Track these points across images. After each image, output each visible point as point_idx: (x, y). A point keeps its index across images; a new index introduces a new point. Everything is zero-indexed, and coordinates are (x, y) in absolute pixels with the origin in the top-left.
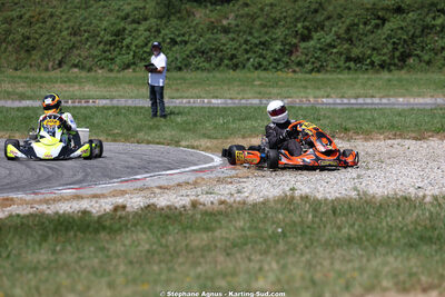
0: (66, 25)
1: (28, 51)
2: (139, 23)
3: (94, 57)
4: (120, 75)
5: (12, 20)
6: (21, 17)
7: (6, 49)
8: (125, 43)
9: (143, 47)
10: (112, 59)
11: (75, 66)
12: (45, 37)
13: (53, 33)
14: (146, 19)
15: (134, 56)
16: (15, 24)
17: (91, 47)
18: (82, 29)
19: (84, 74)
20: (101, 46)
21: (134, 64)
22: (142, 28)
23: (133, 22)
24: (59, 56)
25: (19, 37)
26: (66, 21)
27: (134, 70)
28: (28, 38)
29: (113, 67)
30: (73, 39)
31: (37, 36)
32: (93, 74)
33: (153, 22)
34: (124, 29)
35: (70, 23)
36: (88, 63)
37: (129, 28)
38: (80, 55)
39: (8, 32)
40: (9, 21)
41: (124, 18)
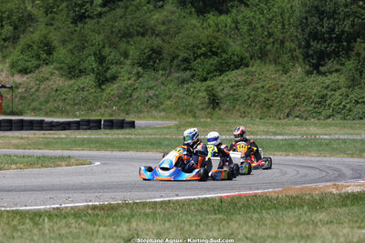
0: (291, 92)
1: (268, 108)
2: (335, 91)
3: (309, 111)
4: (326, 122)
5: (258, 89)
6: (263, 87)
7: (254, 106)
8: (327, 103)
9: (338, 105)
10: (320, 113)
11: (297, 117)
12: (278, 99)
13: (283, 96)
14: (339, 89)
15: (333, 111)
16: (260, 92)
17: (306, 105)
18: (301, 94)
19: (302, 121)
20: (313, 105)
21: (333, 115)
22: (337, 94)
23: (332, 90)
24: (287, 111)
25: (262, 99)
26: (291, 89)
27: (333, 119)
28: (268, 100)
29: (320, 117)
30: (296, 100)
31: (274, 99)
33: (344, 90)
34: (327, 94)
35: (294, 91)
36: (305, 115)
37: (329, 94)
38: (300, 110)
39: (256, 96)
40: (256, 89)
41: (327, 88)
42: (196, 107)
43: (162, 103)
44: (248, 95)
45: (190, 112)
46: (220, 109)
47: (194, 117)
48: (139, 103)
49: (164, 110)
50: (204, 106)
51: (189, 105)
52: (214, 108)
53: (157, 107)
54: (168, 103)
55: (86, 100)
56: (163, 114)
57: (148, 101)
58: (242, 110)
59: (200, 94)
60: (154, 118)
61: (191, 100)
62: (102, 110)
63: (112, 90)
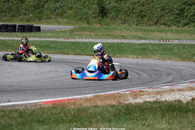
0: (159, 6)
1: (142, 17)
2: (191, 6)
3: (171, 20)
4: (183, 29)
5: (135, 3)
6: (139, 2)
7: (132, 16)
8: (185, 14)
9: (192, 16)
10: (179, 22)
11: (163, 24)
12: (150, 11)
13: (153, 9)
15: (189, 21)
16: (136, 5)
17: (170, 16)
18: (166, 8)
19: (166, 28)
20: (174, 16)
21: (189, 24)
22: (192, 8)
23: (189, 5)
24: (156, 20)
25: (138, 11)
26: (159, 4)
27: (189, 27)
28: (142, 11)
29: (179, 25)
30: (162, 12)
31: (146, 11)
32: (170, 28)
34: (185, 8)
35: (161, 5)
37: (187, 8)
38: (165, 19)
39: (133, 9)
40: (134, 3)
41: (185, 4)
42: (90, 15)
43: (65, 12)
44: (128, 8)
45: (85, 19)
46: (107, 17)
47: (88, 23)
48: (49, 12)
49: (66, 17)
50: (96, 15)
51: (85, 14)
52: (103, 17)
53: (61, 15)
54: (70, 12)
55: (10, 9)
56: (65, 20)
57: (55, 11)
58: (123, 18)
59: (93, 6)
60: (59, 23)
61: (86, 10)
62: (22, 17)
63: (29, 2)
